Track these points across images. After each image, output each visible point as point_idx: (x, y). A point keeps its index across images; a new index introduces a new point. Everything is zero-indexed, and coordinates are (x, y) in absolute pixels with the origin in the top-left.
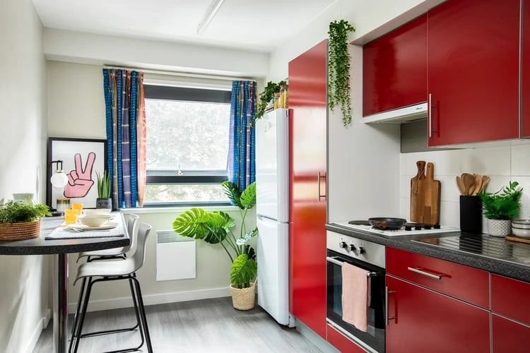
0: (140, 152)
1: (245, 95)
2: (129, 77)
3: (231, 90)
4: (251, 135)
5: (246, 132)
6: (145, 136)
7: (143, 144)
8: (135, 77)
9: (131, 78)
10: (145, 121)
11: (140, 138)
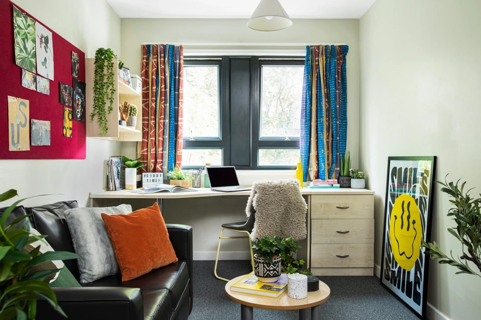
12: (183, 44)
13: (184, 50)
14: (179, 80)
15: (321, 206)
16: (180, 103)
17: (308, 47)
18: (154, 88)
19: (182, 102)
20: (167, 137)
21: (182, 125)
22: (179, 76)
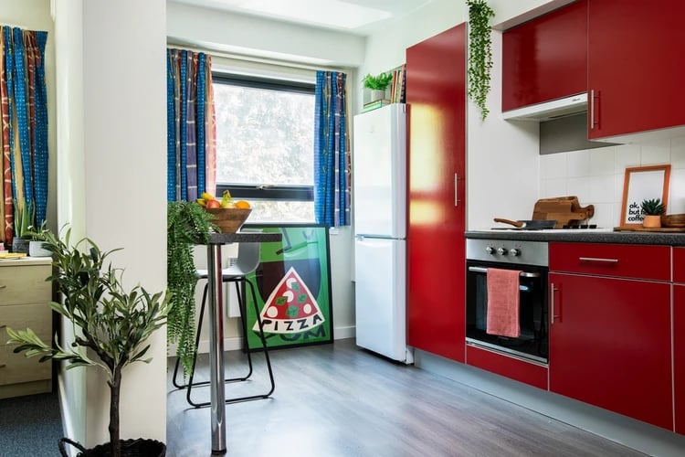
0: (210, 156)
1: (332, 90)
2: (195, 60)
3: (315, 83)
4: (340, 140)
5: (334, 136)
6: (215, 137)
7: (212, 146)
8: (202, 60)
9: (198, 63)
10: (214, 117)
11: (210, 139)
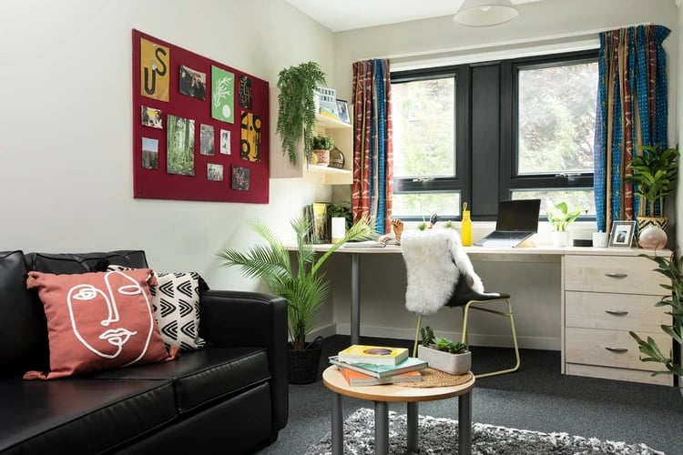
12: (390, 57)
13: (391, 65)
14: (387, 104)
15: (581, 272)
16: (389, 134)
17: (602, 35)
18: (360, 115)
19: (391, 132)
20: (376, 177)
21: (392, 162)
22: (388, 98)
